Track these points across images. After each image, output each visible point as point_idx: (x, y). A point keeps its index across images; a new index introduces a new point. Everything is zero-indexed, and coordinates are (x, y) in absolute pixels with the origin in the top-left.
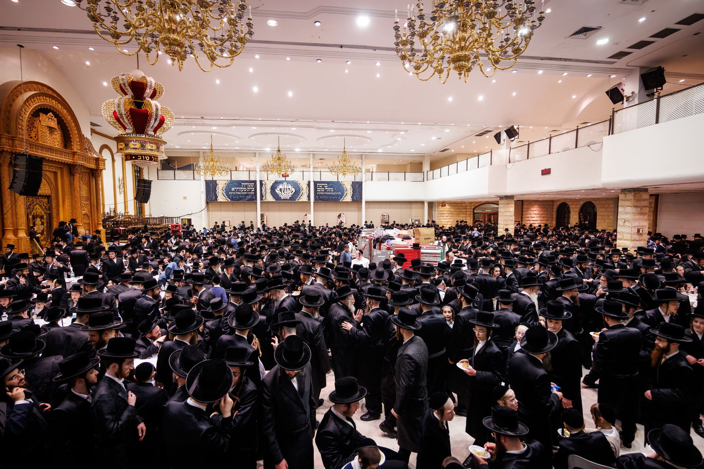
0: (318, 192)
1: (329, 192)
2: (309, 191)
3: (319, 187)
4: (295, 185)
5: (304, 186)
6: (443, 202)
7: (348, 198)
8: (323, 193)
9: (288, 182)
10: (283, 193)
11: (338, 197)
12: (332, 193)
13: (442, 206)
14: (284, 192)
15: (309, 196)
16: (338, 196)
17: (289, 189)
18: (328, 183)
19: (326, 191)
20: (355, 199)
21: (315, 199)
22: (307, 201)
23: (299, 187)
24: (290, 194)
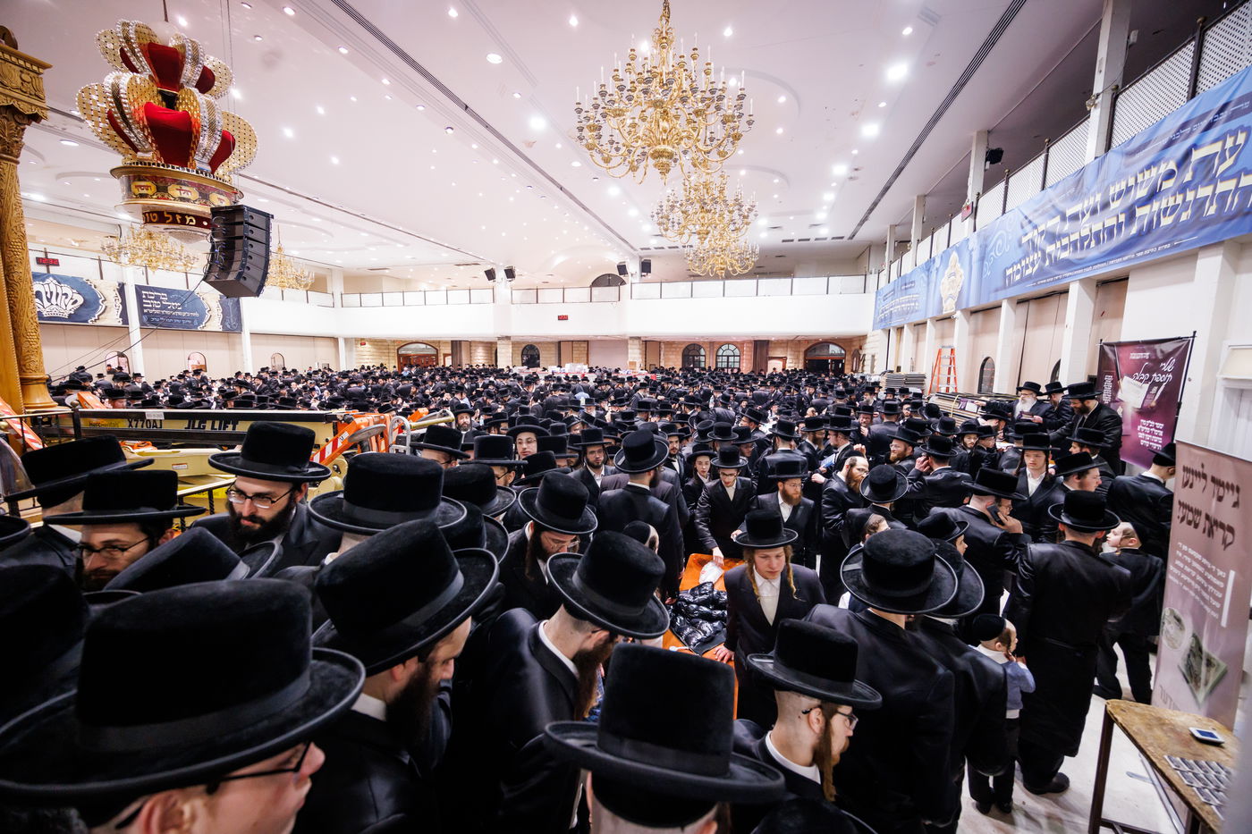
0: (146, 308)
1: (171, 310)
2: (124, 303)
3: (147, 299)
4: (80, 285)
5: (107, 290)
6: (362, 339)
7: (215, 324)
8: (157, 312)
9: (60, 280)
10: (46, 303)
11: (193, 321)
12: (180, 313)
13: (361, 344)
14: (49, 300)
15: (124, 315)
16: (192, 319)
17: (66, 294)
18: (169, 292)
19: (164, 307)
20: (229, 326)
21: (142, 323)
22: (120, 324)
23: (95, 293)
24: (70, 306)
